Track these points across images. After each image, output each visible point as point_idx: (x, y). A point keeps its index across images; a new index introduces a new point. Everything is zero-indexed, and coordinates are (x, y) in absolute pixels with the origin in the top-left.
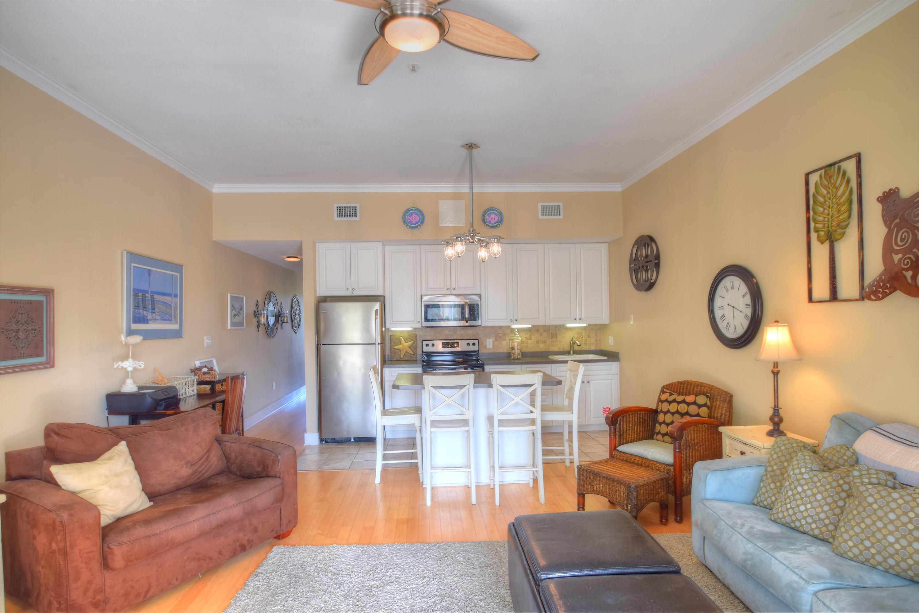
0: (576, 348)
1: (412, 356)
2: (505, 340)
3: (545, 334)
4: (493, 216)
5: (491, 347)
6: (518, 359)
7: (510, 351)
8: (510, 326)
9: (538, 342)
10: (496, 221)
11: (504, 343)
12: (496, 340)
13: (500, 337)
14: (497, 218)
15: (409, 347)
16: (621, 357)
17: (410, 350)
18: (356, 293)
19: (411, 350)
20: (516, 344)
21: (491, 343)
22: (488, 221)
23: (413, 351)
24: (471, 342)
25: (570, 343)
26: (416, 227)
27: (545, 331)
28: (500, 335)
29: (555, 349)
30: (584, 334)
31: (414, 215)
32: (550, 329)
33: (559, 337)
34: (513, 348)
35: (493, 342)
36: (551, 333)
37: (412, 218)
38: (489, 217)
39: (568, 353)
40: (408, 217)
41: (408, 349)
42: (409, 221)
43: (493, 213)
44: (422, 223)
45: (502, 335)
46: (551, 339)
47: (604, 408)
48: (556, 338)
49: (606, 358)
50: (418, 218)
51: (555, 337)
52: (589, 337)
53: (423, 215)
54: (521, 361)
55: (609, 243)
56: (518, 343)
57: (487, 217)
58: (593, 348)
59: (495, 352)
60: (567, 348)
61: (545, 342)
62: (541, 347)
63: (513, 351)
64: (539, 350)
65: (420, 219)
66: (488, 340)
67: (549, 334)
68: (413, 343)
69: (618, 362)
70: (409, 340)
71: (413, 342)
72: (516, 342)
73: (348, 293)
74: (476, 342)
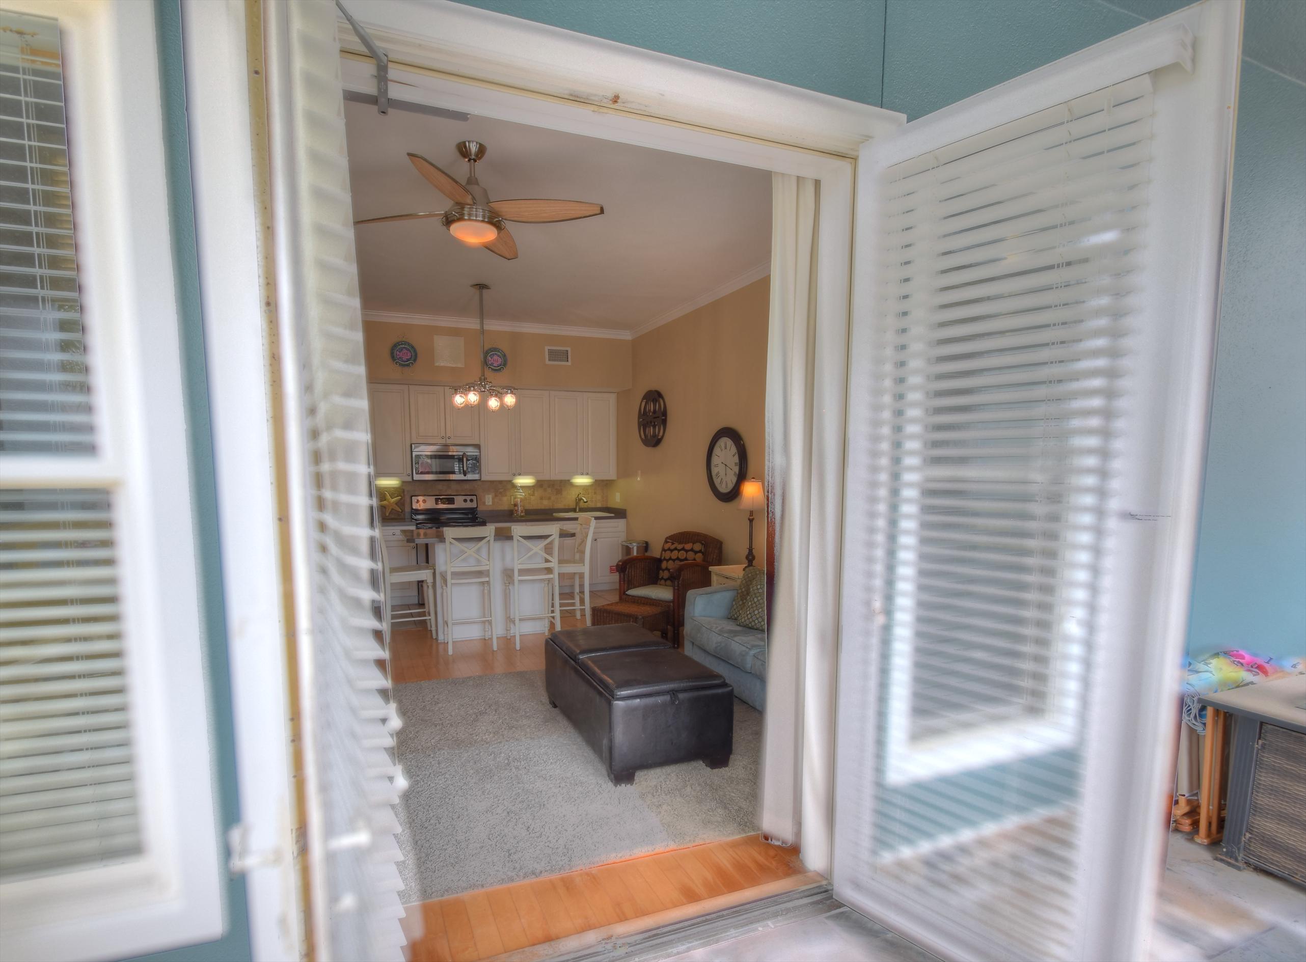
0: (582, 505)
1: (400, 513)
2: (506, 496)
3: (549, 490)
4: (495, 357)
5: (490, 503)
6: (522, 517)
7: (512, 508)
8: (511, 481)
9: (541, 498)
10: (499, 363)
11: (505, 499)
12: (496, 496)
13: (501, 493)
14: (500, 360)
15: (396, 504)
16: (628, 513)
17: (397, 507)
20: (519, 500)
21: (491, 499)
22: (490, 363)
23: (401, 509)
24: (468, 498)
25: (576, 500)
26: (408, 365)
27: (549, 487)
28: (501, 490)
29: (560, 506)
31: (405, 351)
32: (554, 484)
33: (564, 493)
34: (515, 505)
35: (493, 499)
36: (556, 489)
37: (401, 353)
38: (491, 358)
39: (574, 510)
40: (398, 353)
41: (395, 506)
42: (398, 357)
43: (496, 354)
44: (415, 360)
46: (556, 495)
47: (611, 567)
48: (561, 494)
49: (613, 515)
50: (409, 354)
51: (559, 493)
52: (595, 493)
53: (415, 351)
54: (523, 519)
55: (618, 393)
56: (521, 499)
57: (490, 358)
58: (599, 505)
59: (496, 509)
60: (573, 505)
61: (549, 498)
62: (546, 504)
63: (516, 508)
64: (543, 508)
65: (412, 355)
66: (487, 496)
67: (553, 489)
68: (401, 499)
69: (625, 519)
70: (396, 495)
71: (400, 497)
72: (519, 498)
74: (474, 498)
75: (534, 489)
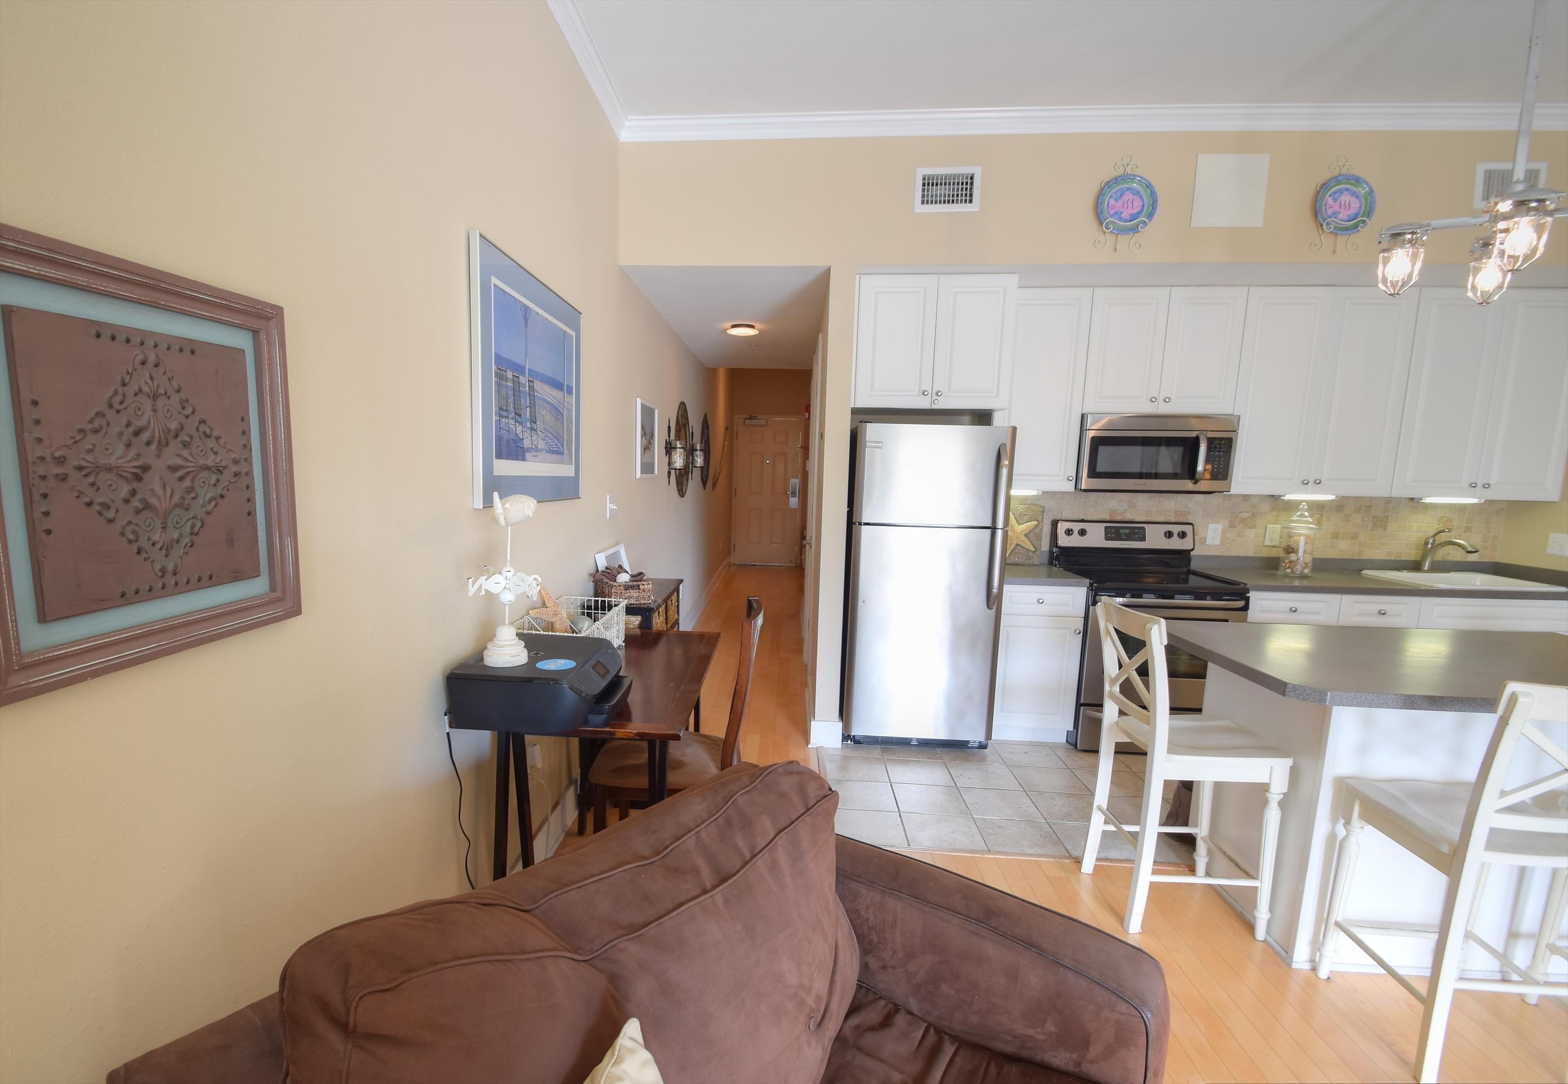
0: (1441, 555)
1: (1031, 554)
2: (1254, 527)
3: (1357, 518)
4: (1345, 198)
5: (1217, 542)
6: (1302, 577)
7: (1281, 554)
8: (1281, 496)
9: (1336, 536)
10: (1352, 212)
11: (1251, 533)
12: (1232, 526)
13: (1243, 520)
14: (1355, 204)
15: (1025, 535)
17: (1027, 541)
18: (943, 404)
19: (1029, 540)
20: (1302, 538)
21: (1220, 532)
22: (1330, 212)
23: (1033, 544)
24: (1176, 529)
25: (1426, 543)
26: (1135, 230)
27: (1358, 511)
28: (1245, 515)
29: (1378, 554)
30: (1455, 523)
31: (1128, 196)
32: (1371, 507)
33: (1392, 527)
34: (1290, 550)
35: (1224, 532)
36: (1374, 517)
37: (1121, 202)
38: (1335, 200)
39: (1416, 566)
40: (1112, 202)
41: (1023, 538)
42: (1112, 212)
43: (1347, 190)
44: (1150, 216)
45: (1248, 515)
46: (1372, 530)
48: (1385, 529)
50: (1138, 204)
51: (1380, 526)
52: (1468, 529)
53: (1153, 194)
54: (1305, 583)
56: (1307, 537)
57: (1330, 201)
59: (1224, 554)
60: (1411, 554)
61: (1354, 537)
62: (1343, 549)
63: (1293, 557)
64: (1336, 556)
65: (1143, 206)
66: (1211, 526)
67: (1367, 519)
68: (1036, 526)
70: (1026, 518)
71: (1036, 522)
72: (1300, 535)
73: (924, 403)
74: (1188, 529)
75: (1321, 515)
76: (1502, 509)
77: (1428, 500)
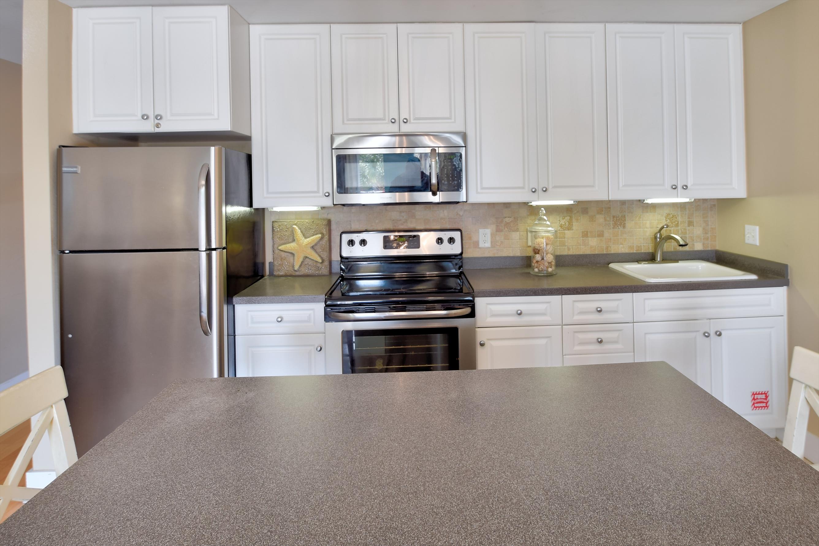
0: (666, 247)
1: (320, 264)
2: (517, 230)
3: (600, 219)
5: (488, 245)
7: (530, 253)
8: (528, 203)
9: (585, 234)
11: (515, 236)
12: (498, 230)
13: (507, 224)
15: (313, 247)
16: (794, 275)
17: (314, 252)
18: (166, 127)
19: (316, 252)
20: (544, 241)
21: (488, 236)
23: (320, 256)
24: (446, 236)
25: (656, 238)
27: (600, 212)
28: (507, 220)
29: (621, 248)
30: (680, 219)
32: (610, 208)
33: (630, 224)
34: (536, 251)
35: (492, 235)
36: (614, 217)
39: (651, 257)
41: (311, 250)
45: (511, 219)
46: (613, 228)
47: (754, 394)
48: (624, 227)
49: (754, 277)
51: (620, 225)
52: (690, 223)
55: (746, 25)
56: (549, 239)
58: (698, 247)
59: (496, 255)
60: (647, 247)
61: (601, 235)
62: (593, 246)
63: (538, 257)
64: (588, 252)
66: (481, 231)
67: (608, 219)
68: (322, 238)
69: (785, 288)
70: (311, 232)
71: (320, 235)
72: (543, 236)
73: (147, 127)
74: (456, 235)
75: (571, 217)
76: (714, 205)
77: (649, 201)
